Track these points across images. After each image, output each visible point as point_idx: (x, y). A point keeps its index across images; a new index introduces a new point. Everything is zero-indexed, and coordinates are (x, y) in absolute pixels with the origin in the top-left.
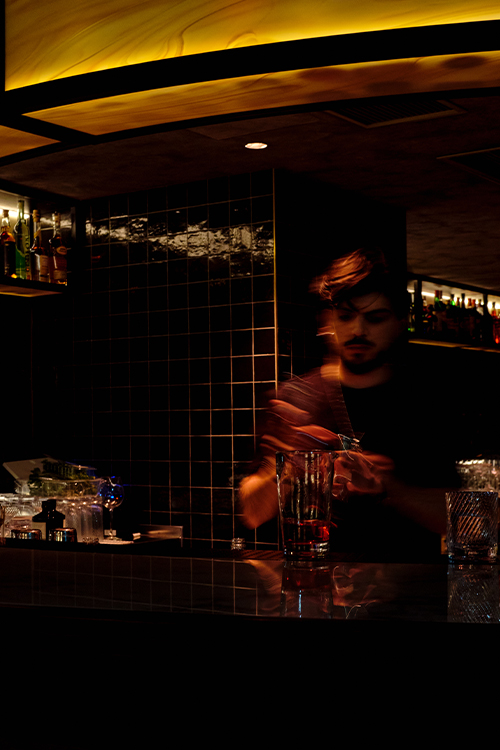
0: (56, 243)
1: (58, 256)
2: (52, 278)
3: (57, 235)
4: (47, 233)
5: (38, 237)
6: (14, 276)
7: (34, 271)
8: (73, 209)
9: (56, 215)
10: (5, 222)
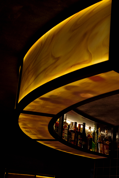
0: (106, 140)
1: (106, 144)
2: (104, 152)
3: (106, 137)
4: (103, 136)
5: (100, 137)
6: (91, 150)
7: (98, 149)
8: (112, 129)
9: (106, 130)
10: (89, 131)
